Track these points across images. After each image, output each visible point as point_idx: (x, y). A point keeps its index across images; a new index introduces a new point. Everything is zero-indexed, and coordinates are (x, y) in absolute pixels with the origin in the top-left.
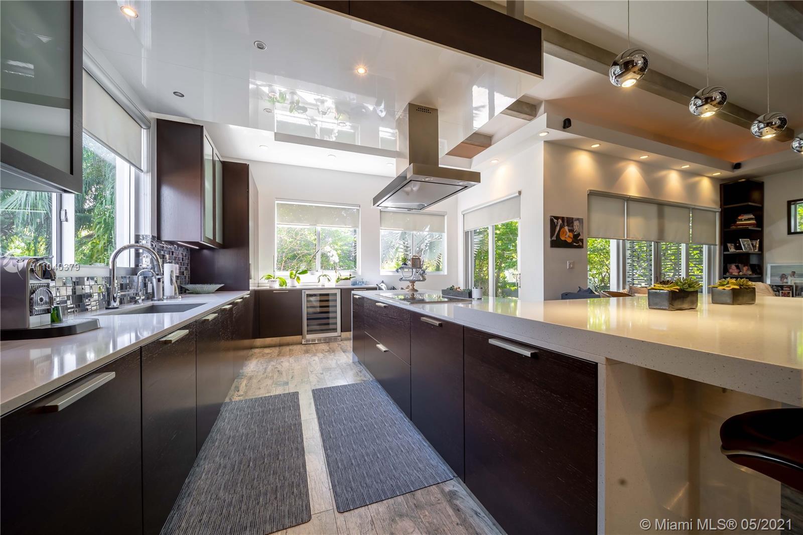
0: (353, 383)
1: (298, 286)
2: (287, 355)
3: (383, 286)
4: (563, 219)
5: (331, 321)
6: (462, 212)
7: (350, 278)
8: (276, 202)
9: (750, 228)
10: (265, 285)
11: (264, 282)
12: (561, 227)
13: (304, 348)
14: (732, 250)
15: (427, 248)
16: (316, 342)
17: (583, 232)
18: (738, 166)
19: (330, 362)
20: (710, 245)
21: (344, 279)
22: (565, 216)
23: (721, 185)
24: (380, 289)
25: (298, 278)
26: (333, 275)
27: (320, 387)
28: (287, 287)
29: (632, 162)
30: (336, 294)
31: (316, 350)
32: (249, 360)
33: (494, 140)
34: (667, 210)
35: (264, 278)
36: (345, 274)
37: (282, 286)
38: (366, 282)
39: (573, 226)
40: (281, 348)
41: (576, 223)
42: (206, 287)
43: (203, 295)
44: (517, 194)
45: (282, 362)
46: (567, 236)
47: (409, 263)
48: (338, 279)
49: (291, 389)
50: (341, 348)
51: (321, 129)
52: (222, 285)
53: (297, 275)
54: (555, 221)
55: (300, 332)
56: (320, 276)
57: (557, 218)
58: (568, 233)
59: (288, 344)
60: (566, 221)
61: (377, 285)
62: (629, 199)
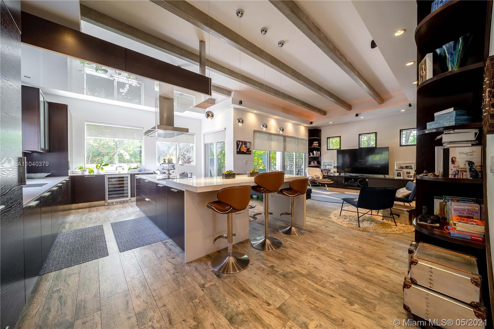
0: (135, 218)
1: (102, 172)
2: (95, 211)
3: (158, 172)
4: (242, 142)
5: (125, 192)
6: (204, 134)
7: (137, 168)
8: (86, 123)
9: (316, 147)
10: (79, 173)
11: (78, 171)
12: (241, 146)
13: (107, 207)
14: (312, 155)
15: (191, 150)
16: (115, 204)
17: (251, 148)
18: (311, 123)
19: (123, 212)
20: (305, 153)
21: (133, 169)
22: (243, 140)
23: (308, 129)
24: (155, 173)
25: (102, 168)
26: (126, 166)
27: (115, 222)
28: (94, 174)
29: (273, 119)
30: (128, 177)
31: (114, 208)
32: (69, 215)
33: (216, 102)
34: (287, 139)
35: (77, 169)
36: (134, 165)
37: (91, 173)
38: (147, 170)
39: (246, 145)
40: (90, 208)
41: (248, 144)
42: (39, 175)
43: (36, 179)
44: (224, 129)
45: (92, 214)
46: (244, 149)
47: (167, 161)
48: (129, 168)
49: (99, 224)
50: (130, 206)
51: (118, 82)
52: (50, 173)
53: (101, 166)
54: (239, 142)
55: (104, 199)
56: (117, 167)
57: (239, 141)
58: (245, 148)
59: (95, 206)
60: (243, 143)
61: (154, 171)
62: (271, 134)
